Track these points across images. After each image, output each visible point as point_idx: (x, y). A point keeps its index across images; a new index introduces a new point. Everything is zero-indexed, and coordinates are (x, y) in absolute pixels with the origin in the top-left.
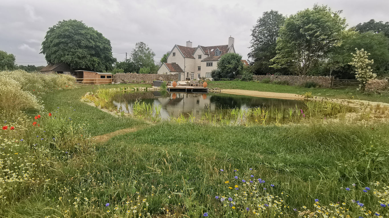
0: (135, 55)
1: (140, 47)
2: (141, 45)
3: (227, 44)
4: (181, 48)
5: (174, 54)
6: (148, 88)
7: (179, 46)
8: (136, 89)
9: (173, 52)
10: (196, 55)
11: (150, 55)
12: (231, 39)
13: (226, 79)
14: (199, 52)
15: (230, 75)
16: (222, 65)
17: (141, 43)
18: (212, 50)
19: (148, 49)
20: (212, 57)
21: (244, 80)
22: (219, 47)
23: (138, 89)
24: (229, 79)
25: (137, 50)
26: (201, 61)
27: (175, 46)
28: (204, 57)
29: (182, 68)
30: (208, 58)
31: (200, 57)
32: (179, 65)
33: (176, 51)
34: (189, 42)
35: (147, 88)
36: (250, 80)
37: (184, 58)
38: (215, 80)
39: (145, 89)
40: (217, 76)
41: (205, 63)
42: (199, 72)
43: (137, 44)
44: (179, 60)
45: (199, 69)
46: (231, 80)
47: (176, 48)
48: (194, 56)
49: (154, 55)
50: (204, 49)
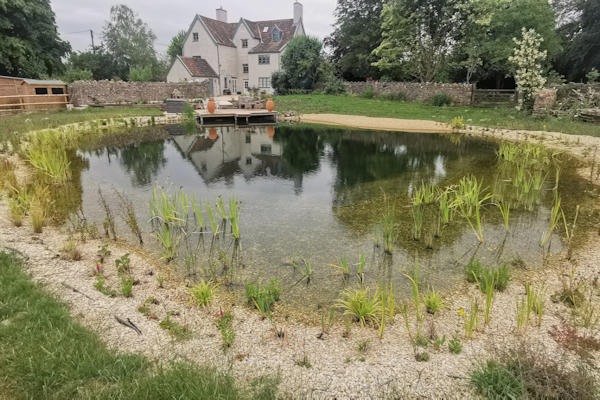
0: (112, 36)
1: (120, 17)
2: (123, 13)
3: (292, 17)
4: (207, 21)
5: (196, 36)
6: (156, 118)
7: (204, 18)
8: (128, 120)
9: (194, 31)
10: (237, 41)
11: (143, 39)
12: (298, 7)
13: (298, 91)
14: (243, 33)
15: (304, 82)
16: (290, 61)
17: (123, 7)
18: (266, 29)
19: (140, 22)
20: (266, 44)
21: (329, 92)
22: (277, 22)
23: (133, 123)
24: (305, 91)
25: (114, 23)
26: (249, 53)
27: (197, 18)
28: (253, 44)
29: (216, 69)
30: (259, 46)
31: (245, 44)
32: (208, 61)
33: (199, 28)
34: (221, 9)
35: (153, 119)
36: (340, 91)
37: (217, 45)
38: (280, 93)
39: (149, 122)
40: (284, 85)
41: (256, 56)
42: (245, 76)
43: (112, 10)
44: (205, 48)
45: (246, 70)
46: (307, 93)
47: (197, 22)
48: (234, 41)
49: (153, 37)
50: (253, 26)
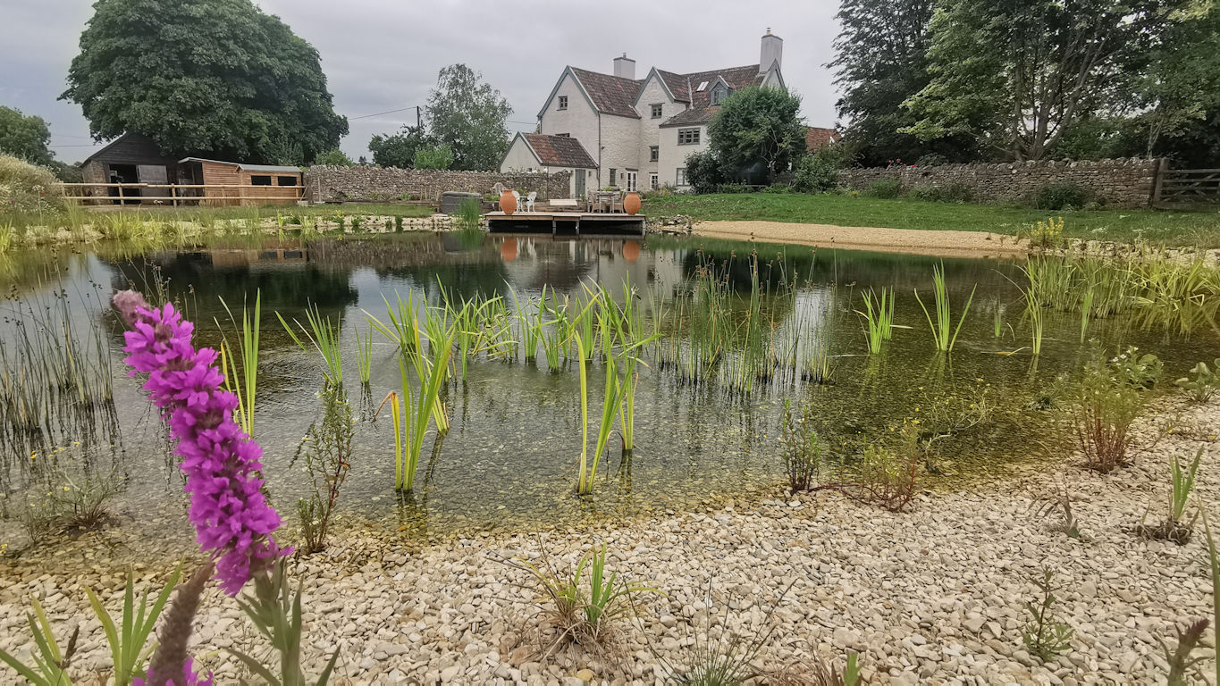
0: (440, 113)
1: (454, 84)
2: (460, 76)
3: (757, 62)
4: (589, 79)
5: (564, 102)
7: (580, 72)
9: (561, 93)
10: (643, 107)
11: (493, 114)
12: (772, 43)
13: (737, 187)
14: (655, 93)
15: (751, 170)
16: (724, 136)
17: (459, 67)
18: (703, 86)
19: (487, 88)
20: (698, 111)
21: (802, 187)
22: (726, 73)
24: (750, 187)
25: (445, 92)
26: (661, 126)
27: (567, 72)
28: (671, 110)
29: (592, 152)
30: (685, 114)
31: (657, 111)
32: (580, 140)
33: (571, 89)
34: (624, 58)
36: (825, 186)
37: (599, 113)
38: (700, 191)
40: (706, 177)
41: (674, 133)
42: (652, 167)
43: (442, 72)
44: (582, 123)
45: (655, 156)
46: (756, 189)
47: (568, 77)
48: (638, 109)
49: (505, 109)
50: (674, 82)
